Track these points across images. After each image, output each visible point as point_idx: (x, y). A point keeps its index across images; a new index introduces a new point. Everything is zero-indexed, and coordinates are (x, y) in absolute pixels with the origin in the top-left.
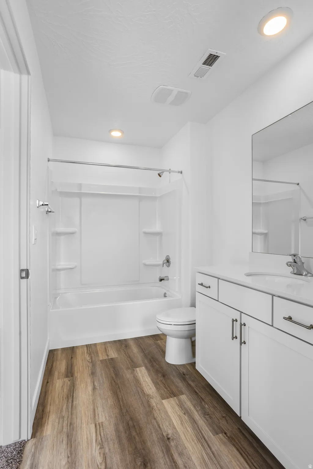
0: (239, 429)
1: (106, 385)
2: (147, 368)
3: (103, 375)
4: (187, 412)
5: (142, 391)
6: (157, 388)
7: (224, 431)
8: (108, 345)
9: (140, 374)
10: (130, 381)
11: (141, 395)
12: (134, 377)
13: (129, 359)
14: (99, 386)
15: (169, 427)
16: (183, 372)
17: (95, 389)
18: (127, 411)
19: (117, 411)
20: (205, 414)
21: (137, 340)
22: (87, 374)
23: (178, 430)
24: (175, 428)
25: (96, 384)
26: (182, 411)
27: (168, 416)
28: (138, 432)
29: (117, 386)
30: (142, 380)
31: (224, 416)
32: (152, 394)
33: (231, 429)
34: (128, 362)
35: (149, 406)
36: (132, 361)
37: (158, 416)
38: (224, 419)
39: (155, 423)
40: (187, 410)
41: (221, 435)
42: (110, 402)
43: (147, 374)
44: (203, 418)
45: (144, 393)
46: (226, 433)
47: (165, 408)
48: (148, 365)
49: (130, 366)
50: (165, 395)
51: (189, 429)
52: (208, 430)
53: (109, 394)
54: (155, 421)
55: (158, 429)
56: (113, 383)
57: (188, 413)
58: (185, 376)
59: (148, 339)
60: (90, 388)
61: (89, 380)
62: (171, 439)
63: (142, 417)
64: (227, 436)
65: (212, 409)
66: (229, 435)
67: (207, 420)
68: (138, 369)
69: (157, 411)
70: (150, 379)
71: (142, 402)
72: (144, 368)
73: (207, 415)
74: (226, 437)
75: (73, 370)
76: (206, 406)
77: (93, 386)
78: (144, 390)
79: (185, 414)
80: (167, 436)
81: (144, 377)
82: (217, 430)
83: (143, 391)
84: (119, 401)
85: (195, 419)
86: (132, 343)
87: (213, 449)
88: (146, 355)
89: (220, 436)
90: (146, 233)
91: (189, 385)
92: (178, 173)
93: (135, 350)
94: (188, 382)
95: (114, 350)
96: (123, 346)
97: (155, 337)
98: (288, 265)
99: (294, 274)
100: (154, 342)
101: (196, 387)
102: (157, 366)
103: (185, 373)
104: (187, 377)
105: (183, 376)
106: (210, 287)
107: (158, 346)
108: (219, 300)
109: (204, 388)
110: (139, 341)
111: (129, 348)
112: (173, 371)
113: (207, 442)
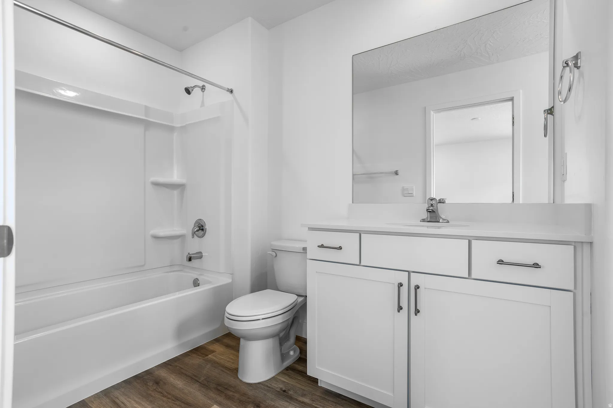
8: (117, 393)
13: (178, 402)
16: (281, 389)
36: (187, 403)
48: (220, 399)
58: (287, 393)
59: (190, 357)
72: (215, 406)
86: (163, 373)
88: (204, 385)
90: (156, 184)
91: (303, 402)
92: (227, 91)
93: (178, 383)
94: (297, 400)
95: (137, 400)
96: (150, 384)
97: (198, 351)
98: (428, 211)
99: (428, 222)
100: (204, 360)
101: (314, 402)
102: (235, 394)
103: (284, 389)
104: (291, 392)
105: (284, 394)
106: (341, 248)
107: (216, 364)
108: (362, 264)
109: (324, 399)
110: (177, 366)
111: (165, 384)
112: (265, 392)
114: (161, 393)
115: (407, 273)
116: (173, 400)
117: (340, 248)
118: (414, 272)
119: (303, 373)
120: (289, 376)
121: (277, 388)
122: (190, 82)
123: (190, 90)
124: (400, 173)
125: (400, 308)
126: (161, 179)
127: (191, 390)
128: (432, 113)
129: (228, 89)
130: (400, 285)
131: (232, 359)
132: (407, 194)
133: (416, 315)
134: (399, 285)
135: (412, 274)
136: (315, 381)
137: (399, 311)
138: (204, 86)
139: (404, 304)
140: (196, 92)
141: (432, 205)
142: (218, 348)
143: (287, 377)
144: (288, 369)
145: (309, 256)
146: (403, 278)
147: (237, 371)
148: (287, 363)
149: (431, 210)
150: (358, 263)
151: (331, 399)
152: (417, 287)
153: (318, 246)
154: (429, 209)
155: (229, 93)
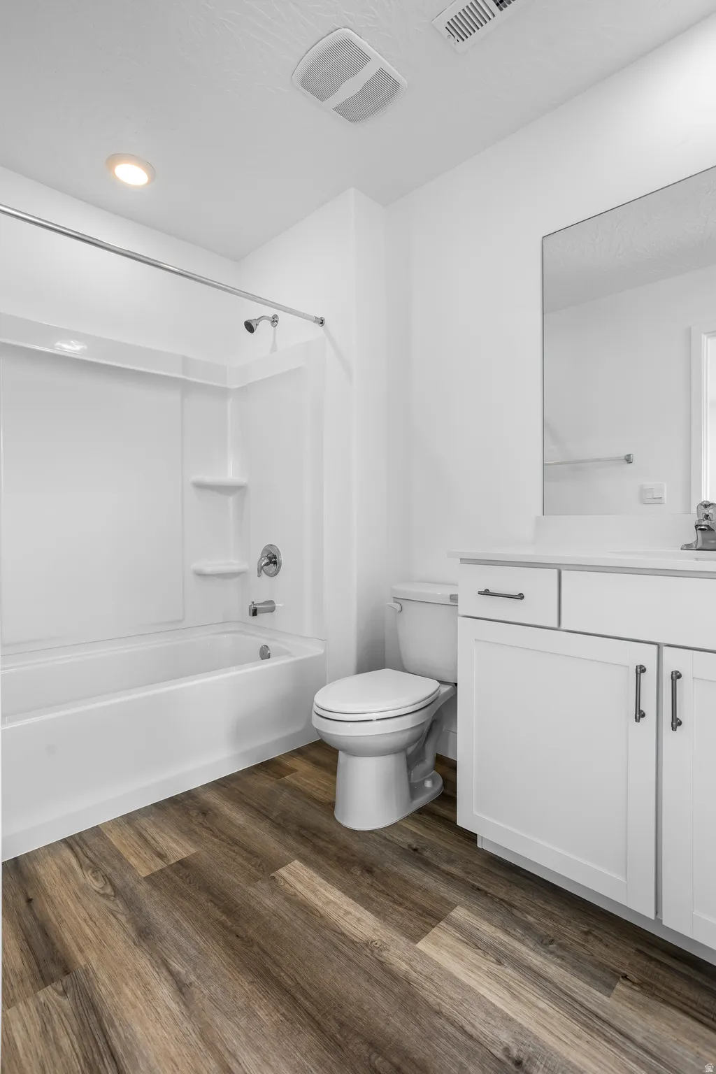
0: (638, 950)
1: (217, 958)
2: (305, 860)
3: (185, 925)
4: (502, 957)
5: (341, 937)
6: (377, 913)
7: (620, 973)
8: (144, 822)
9: (299, 887)
10: (286, 917)
11: (351, 954)
12: (287, 899)
13: (236, 848)
14: (194, 969)
15: (493, 1022)
16: (410, 846)
17: (184, 990)
18: (342, 1024)
19: (308, 1038)
20: (545, 942)
21: (223, 785)
22: (125, 942)
23: (519, 1020)
24: (511, 1020)
25: (176, 966)
26: (488, 957)
27: (471, 990)
29: (256, 949)
30: (320, 904)
31: (585, 930)
32: (375, 937)
33: (627, 962)
34: (240, 860)
35: (394, 976)
36: (251, 852)
37: (439, 1000)
38: (591, 938)
39: (450, 1029)
40: (496, 949)
41: (619, 986)
42: (266, 1014)
43: (319, 879)
44: (548, 956)
45: (353, 942)
46: (625, 977)
47: (439, 967)
48: (304, 850)
49: (253, 870)
50: (412, 926)
51: (542, 1005)
52: (586, 987)
53: (247, 987)
54: (442, 1021)
55: (469, 1043)
56: (237, 941)
57: (506, 957)
58: (419, 853)
59: (255, 776)
60: (164, 992)
61: (143, 962)
62: (524, 1062)
63: (399, 1025)
64: (634, 983)
65: (549, 923)
66: (636, 980)
67: (563, 958)
68: (283, 872)
69: (427, 985)
70: (338, 893)
71: (365, 972)
72: (296, 861)
73: (552, 942)
74: (635, 987)
75: (58, 945)
76: (530, 919)
77: (170, 978)
78: (346, 932)
79: (499, 962)
80: (509, 1058)
81: (317, 890)
82: (608, 978)
83: (343, 934)
84: (295, 999)
85: (532, 965)
86: (213, 799)
87: (639, 1038)
88: (279, 824)
89: (618, 990)
90: (201, 486)
91: (448, 874)
92: (315, 322)
93: (237, 816)
94: (438, 868)
95: (173, 835)
96: (194, 813)
97: (268, 767)
98: (699, 527)
99: (697, 550)
100: (277, 783)
101: (470, 877)
102: (330, 846)
103: (414, 846)
104: (427, 854)
105: (415, 854)
106: (523, 597)
107: (297, 792)
108: (563, 627)
109: (488, 872)
110: (235, 790)
111: (216, 815)
112: (382, 849)
113: (610, 1025)
114: (211, 830)
115: (656, 646)
116: (229, 844)
117: (521, 597)
118: (669, 646)
119: (450, 823)
120: (423, 824)
121: (403, 842)
122: (253, 311)
123: (254, 325)
124: (635, 459)
125: (640, 715)
126: (208, 479)
127: (258, 831)
128: (704, 337)
129: (316, 318)
130: (641, 670)
131: (324, 786)
132: (649, 499)
133: (674, 729)
134: (639, 670)
135: (665, 649)
136: (471, 837)
137: (637, 720)
138: (275, 316)
139: (648, 705)
140: (263, 328)
141: (708, 516)
142: (302, 766)
143: (422, 828)
144: (421, 811)
145: (462, 609)
146: (647, 656)
147: (334, 807)
148: (421, 801)
149: (705, 526)
150: (555, 625)
151: (502, 874)
152: (676, 676)
153: (480, 593)
154: (701, 525)
155: (317, 326)
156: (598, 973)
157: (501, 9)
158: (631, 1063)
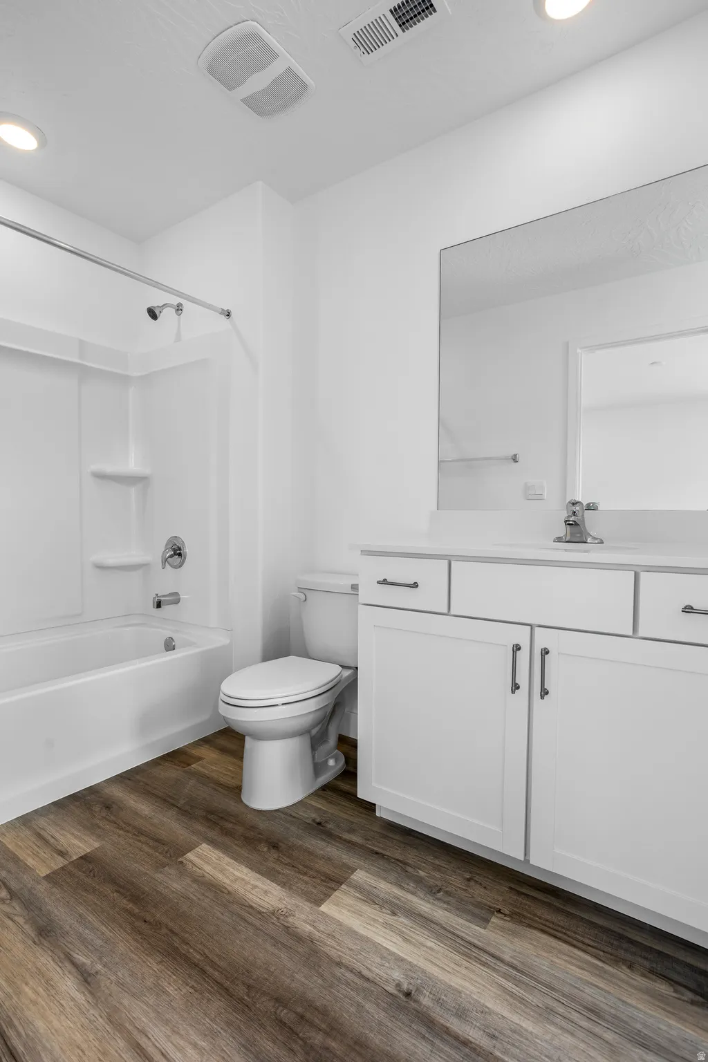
0: (510, 888)
1: (123, 944)
2: (212, 843)
3: (91, 918)
4: (395, 908)
5: (250, 910)
6: (283, 884)
7: (494, 908)
8: (42, 822)
9: (207, 868)
10: (194, 898)
11: (257, 923)
12: (195, 881)
13: (143, 839)
14: (100, 959)
15: (387, 965)
16: (314, 820)
17: (89, 979)
18: (249, 987)
19: (218, 1004)
20: (433, 891)
21: (128, 778)
22: (24, 942)
23: (410, 960)
24: (402, 960)
25: (81, 958)
26: (384, 910)
27: (367, 940)
28: (324, 1026)
29: (164, 931)
30: (228, 882)
31: (468, 877)
32: (281, 906)
33: (501, 899)
34: (146, 848)
35: (299, 938)
36: (157, 841)
37: (340, 953)
38: (472, 883)
39: (349, 975)
40: (392, 902)
41: (493, 920)
42: (175, 988)
43: (227, 859)
44: (435, 902)
45: (260, 913)
46: (499, 911)
47: (340, 924)
48: (212, 834)
49: (161, 857)
50: (315, 892)
51: (429, 944)
52: (467, 924)
53: (155, 967)
54: (343, 970)
55: (366, 985)
56: (144, 927)
57: (399, 907)
58: (323, 826)
59: (160, 767)
60: (68, 985)
61: (45, 960)
62: (413, 992)
63: (303, 980)
64: (505, 915)
65: (437, 875)
66: (507, 912)
67: (448, 903)
68: (190, 856)
69: (330, 941)
70: (246, 870)
71: (273, 938)
72: (204, 845)
73: (439, 891)
74: (506, 918)
76: (422, 873)
77: (74, 970)
78: (253, 905)
79: (394, 914)
80: (399, 991)
81: (226, 869)
82: (482, 914)
83: (251, 907)
84: (203, 972)
85: (422, 913)
86: (117, 792)
87: (507, 957)
88: (185, 812)
89: (493, 923)
90: (100, 476)
91: (349, 842)
92: (221, 313)
93: (143, 807)
94: (340, 838)
95: (76, 832)
96: (97, 808)
97: (176, 757)
98: (567, 522)
99: (566, 542)
100: (184, 772)
101: (369, 842)
102: (237, 828)
103: (318, 820)
104: (330, 826)
105: (319, 828)
106: (417, 586)
107: (204, 779)
108: (452, 612)
109: (385, 837)
110: (139, 781)
111: (121, 809)
112: (288, 825)
113: (485, 951)
114: (115, 823)
115: (529, 627)
116: (135, 835)
117: (415, 585)
118: (540, 626)
119: (351, 796)
120: (326, 799)
121: (308, 818)
122: (156, 299)
123: (157, 312)
124: (520, 458)
125: (515, 687)
126: (109, 469)
127: (165, 819)
128: (579, 351)
129: (223, 310)
130: (517, 648)
131: (230, 770)
132: (532, 495)
133: (542, 697)
134: (515, 648)
135: (537, 630)
136: (370, 807)
137: (513, 692)
138: (180, 305)
139: (522, 680)
140: (167, 315)
141: (575, 512)
142: (208, 754)
143: (324, 802)
144: (325, 788)
145: (363, 596)
146: (521, 637)
147: (241, 791)
148: (324, 779)
149: (573, 521)
150: (445, 611)
151: (397, 837)
152: (545, 652)
153: (379, 582)
154: (569, 521)
155: (223, 318)
156: (477, 911)
157: (404, 31)
158: (500, 978)
